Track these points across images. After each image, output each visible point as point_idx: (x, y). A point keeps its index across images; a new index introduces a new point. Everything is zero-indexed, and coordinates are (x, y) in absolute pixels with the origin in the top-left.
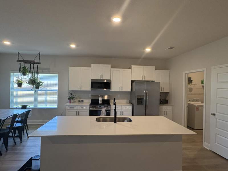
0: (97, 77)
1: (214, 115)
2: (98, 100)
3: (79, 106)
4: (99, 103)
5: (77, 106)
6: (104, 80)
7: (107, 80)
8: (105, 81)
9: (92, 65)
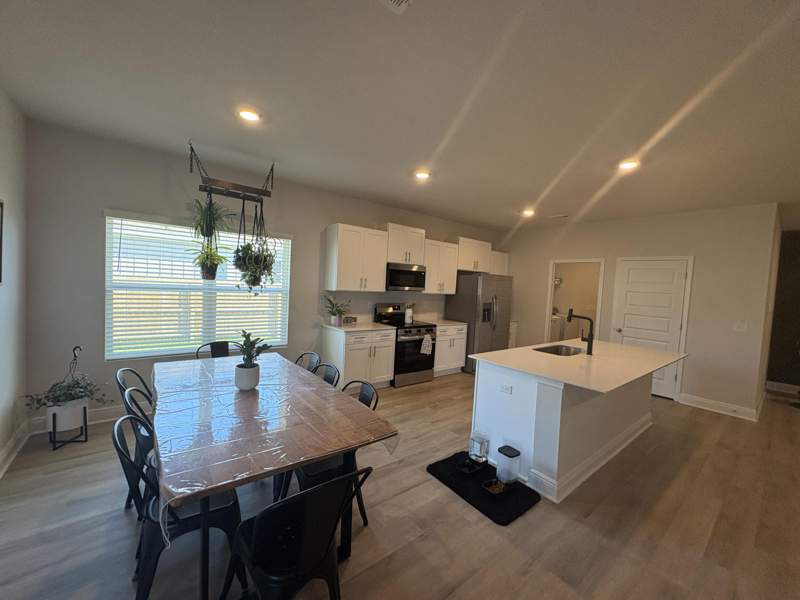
0: (398, 259)
1: (620, 331)
2: (403, 315)
3: (375, 333)
4: (404, 323)
5: (370, 334)
6: (412, 266)
7: (419, 267)
8: (415, 269)
9: (391, 226)
